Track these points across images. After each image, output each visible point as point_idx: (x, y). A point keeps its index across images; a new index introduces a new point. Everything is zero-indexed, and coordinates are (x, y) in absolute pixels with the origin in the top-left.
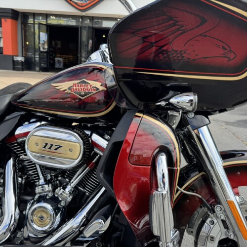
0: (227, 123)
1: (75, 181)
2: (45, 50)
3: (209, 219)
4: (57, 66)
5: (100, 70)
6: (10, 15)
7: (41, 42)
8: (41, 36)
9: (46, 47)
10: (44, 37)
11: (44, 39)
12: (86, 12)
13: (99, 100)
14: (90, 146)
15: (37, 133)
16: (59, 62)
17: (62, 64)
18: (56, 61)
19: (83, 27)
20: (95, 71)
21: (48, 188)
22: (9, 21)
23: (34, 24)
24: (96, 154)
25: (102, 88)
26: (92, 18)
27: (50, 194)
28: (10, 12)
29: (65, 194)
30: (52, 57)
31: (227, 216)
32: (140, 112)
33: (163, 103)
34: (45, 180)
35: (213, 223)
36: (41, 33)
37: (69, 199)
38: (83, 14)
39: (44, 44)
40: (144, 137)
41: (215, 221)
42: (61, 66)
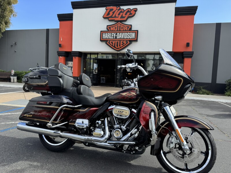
0: (208, 116)
1: (127, 123)
2: (96, 73)
3: (171, 137)
4: (102, 82)
5: (135, 89)
6: (78, 55)
7: (94, 69)
8: (94, 65)
9: (97, 71)
10: (95, 66)
11: (96, 67)
12: (120, 51)
13: (134, 98)
14: (132, 112)
15: (116, 108)
16: (103, 79)
17: (104, 81)
18: (101, 79)
19: (118, 59)
20: (133, 90)
21: (118, 126)
22: (77, 58)
23: (90, 59)
24: (133, 115)
25: (135, 94)
26: (123, 54)
27: (119, 127)
28: (78, 53)
29: (124, 128)
30: (99, 77)
31: (177, 135)
32: (146, 101)
33: (153, 99)
34: (117, 123)
35: (172, 138)
36: (94, 64)
37: (125, 129)
38: (119, 52)
39: (96, 70)
40: (148, 108)
41: (173, 137)
42: (104, 82)
